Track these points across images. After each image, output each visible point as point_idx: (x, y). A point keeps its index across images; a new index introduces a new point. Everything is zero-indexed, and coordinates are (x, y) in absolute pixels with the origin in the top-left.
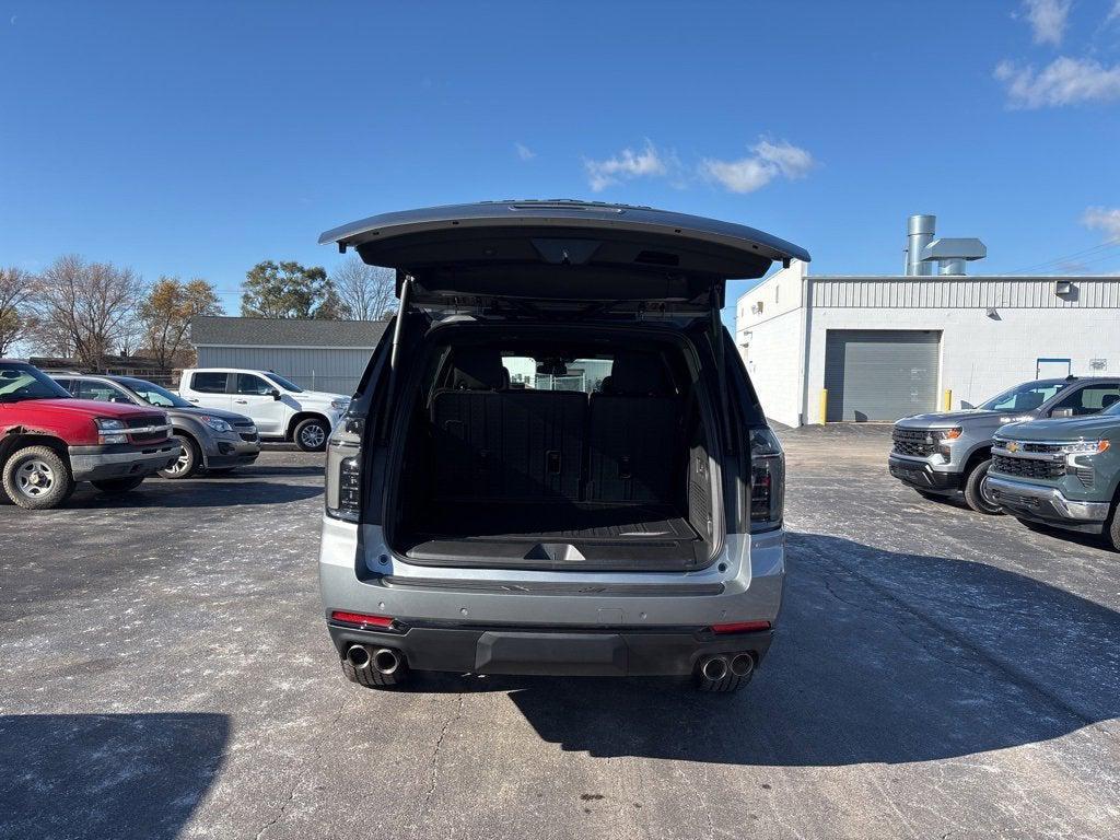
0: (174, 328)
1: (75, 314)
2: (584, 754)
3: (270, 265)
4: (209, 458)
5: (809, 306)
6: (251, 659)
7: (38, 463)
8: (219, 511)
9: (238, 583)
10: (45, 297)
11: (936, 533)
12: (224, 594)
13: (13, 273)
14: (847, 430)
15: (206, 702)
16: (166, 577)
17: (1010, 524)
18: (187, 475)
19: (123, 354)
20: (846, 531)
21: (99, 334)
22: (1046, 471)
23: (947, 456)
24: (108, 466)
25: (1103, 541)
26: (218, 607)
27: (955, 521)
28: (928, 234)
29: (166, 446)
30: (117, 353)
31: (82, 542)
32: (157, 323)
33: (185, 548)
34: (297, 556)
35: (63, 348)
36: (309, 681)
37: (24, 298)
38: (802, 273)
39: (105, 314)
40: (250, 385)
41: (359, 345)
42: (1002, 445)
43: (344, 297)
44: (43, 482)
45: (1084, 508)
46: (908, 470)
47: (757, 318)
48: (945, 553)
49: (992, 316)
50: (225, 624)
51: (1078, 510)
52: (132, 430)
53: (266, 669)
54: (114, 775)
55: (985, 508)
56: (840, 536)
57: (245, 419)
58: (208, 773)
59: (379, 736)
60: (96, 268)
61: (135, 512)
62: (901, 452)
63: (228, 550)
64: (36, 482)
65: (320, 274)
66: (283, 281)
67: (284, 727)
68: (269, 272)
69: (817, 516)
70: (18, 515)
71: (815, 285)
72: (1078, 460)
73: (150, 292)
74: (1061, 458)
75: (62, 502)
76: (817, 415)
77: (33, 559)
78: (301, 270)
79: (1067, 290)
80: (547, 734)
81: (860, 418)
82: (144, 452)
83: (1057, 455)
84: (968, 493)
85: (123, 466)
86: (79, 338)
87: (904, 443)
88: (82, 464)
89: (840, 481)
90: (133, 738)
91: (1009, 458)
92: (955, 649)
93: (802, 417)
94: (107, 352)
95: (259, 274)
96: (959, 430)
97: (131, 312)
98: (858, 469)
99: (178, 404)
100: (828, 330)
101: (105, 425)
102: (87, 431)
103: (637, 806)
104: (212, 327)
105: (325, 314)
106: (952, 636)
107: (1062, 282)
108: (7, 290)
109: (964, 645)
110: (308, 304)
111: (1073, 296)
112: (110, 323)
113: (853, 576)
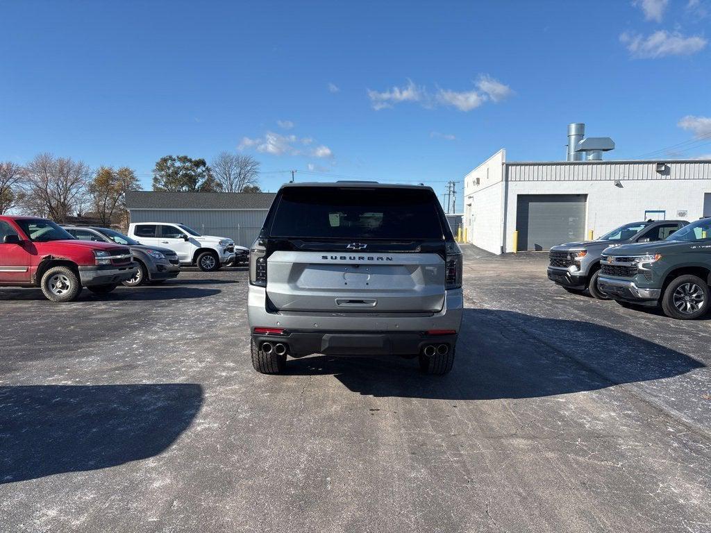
0: (111, 198)
1: (48, 190)
2: (371, 396)
3: (170, 157)
4: (152, 274)
5: (507, 181)
6: (203, 364)
7: (61, 276)
8: (164, 302)
9: (186, 334)
10: (29, 180)
11: (570, 309)
12: (182, 338)
13: (9, 165)
14: (529, 255)
15: (188, 379)
16: (147, 332)
17: (612, 305)
18: (139, 284)
19: (79, 215)
20: (518, 308)
21: (64, 203)
22: (628, 272)
23: (579, 267)
24: (101, 277)
25: (658, 311)
26: (180, 344)
27: (582, 303)
28: (580, 135)
29: (131, 266)
30: (75, 214)
31: (93, 317)
32: (100, 196)
33: (153, 319)
34: (214, 322)
35: (41, 212)
36: (235, 372)
37: (16, 181)
38: (502, 160)
39: (67, 190)
40: (169, 232)
41: (231, 208)
42: (605, 259)
43: (218, 178)
44: (64, 287)
45: (647, 292)
46: (558, 276)
47: (476, 188)
48: (572, 318)
49: (617, 185)
50: (186, 351)
51: (644, 293)
52: (111, 257)
53: (213, 368)
54: (155, 404)
55: (600, 296)
56: (514, 311)
57: (172, 251)
58: (196, 403)
59: (274, 391)
60: (61, 161)
61: (117, 303)
62: (554, 265)
63: (176, 320)
64: (60, 286)
65: (202, 163)
66: (179, 168)
67: (228, 388)
68: (169, 163)
69: (504, 301)
70: (52, 305)
71: (510, 167)
72: (644, 265)
73: (94, 176)
74: (635, 265)
75: (76, 297)
76: (512, 247)
77: (72, 325)
78: (190, 161)
79: (663, 168)
80: (353, 389)
81: (538, 248)
82: (120, 270)
83: (633, 263)
84: (590, 288)
85: (109, 277)
86: (50, 204)
87: (555, 260)
88: (87, 276)
89: (522, 284)
90: (158, 392)
91: (608, 266)
92: (561, 358)
93: (503, 248)
94: (68, 214)
95: (162, 164)
96: (585, 251)
97: (84, 189)
98: (533, 278)
99: (131, 243)
100: (518, 195)
101: (98, 254)
102: (89, 258)
103: (395, 413)
104: (138, 197)
105: (206, 188)
106: (560, 352)
107: (660, 164)
108: (5, 176)
109: (566, 356)
110: (195, 182)
111: (666, 172)
112: (70, 196)
113: (518, 328)
